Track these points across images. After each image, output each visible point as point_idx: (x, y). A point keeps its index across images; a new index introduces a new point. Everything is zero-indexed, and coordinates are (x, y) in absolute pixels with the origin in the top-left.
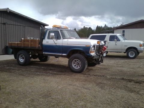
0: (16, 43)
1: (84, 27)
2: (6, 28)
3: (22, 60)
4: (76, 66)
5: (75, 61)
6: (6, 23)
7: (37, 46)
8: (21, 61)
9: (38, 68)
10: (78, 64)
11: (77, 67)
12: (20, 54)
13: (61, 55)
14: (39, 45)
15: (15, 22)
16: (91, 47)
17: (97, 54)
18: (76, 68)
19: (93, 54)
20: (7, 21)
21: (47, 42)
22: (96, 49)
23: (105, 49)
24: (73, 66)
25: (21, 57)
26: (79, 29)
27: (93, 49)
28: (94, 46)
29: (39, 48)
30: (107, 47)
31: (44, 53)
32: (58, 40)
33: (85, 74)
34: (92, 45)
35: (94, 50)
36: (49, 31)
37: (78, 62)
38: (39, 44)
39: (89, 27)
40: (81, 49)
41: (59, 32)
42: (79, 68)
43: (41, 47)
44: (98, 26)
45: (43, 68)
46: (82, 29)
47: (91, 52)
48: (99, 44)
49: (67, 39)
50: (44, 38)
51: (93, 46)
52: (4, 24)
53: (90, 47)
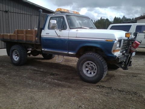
0: (9, 34)
1: (101, 18)
2: (8, 16)
3: (17, 58)
4: (89, 72)
5: (88, 64)
6: (8, 10)
7: (34, 39)
8: (16, 60)
9: (35, 70)
10: (93, 68)
11: (91, 73)
12: (14, 50)
13: (66, 54)
14: (37, 38)
15: (19, 11)
16: (116, 42)
17: (123, 54)
18: (89, 75)
19: (117, 54)
20: (10, 9)
21: (47, 34)
22: (123, 46)
23: (137, 45)
24: (85, 72)
25: (16, 53)
26: (96, 21)
27: (118, 45)
28: (120, 41)
29: (37, 42)
30: (140, 43)
31: (43, 49)
32: (63, 31)
33: (103, 87)
34: (117, 39)
35: (120, 47)
36: (51, 18)
37: (92, 65)
38: (37, 36)
39: (106, 19)
40: (98, 46)
41: (64, 18)
42: (93, 74)
43: (39, 41)
44: (115, 18)
45: (42, 70)
46: (99, 20)
47: (114, 51)
48: (128, 38)
49: (76, 30)
50: (43, 28)
51: (118, 41)
52: (6, 12)
53: (113, 43)
